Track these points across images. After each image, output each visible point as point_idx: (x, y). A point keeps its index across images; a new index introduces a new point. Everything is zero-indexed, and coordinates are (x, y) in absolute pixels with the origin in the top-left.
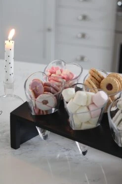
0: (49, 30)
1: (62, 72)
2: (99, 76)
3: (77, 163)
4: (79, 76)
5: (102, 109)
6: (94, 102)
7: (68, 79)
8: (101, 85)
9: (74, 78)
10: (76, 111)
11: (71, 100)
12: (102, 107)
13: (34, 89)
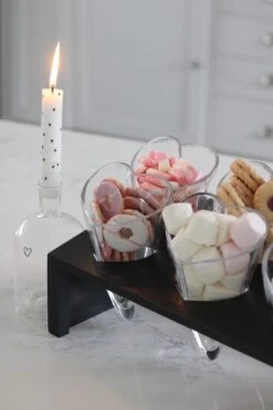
0: (196, 65)
1: (171, 165)
2: (251, 177)
3: (196, 378)
4: (210, 175)
5: (252, 254)
6: (233, 237)
7: (183, 182)
8: (256, 198)
9: (198, 179)
10: (191, 258)
11: (181, 231)
12: (251, 250)
13: (102, 201)
